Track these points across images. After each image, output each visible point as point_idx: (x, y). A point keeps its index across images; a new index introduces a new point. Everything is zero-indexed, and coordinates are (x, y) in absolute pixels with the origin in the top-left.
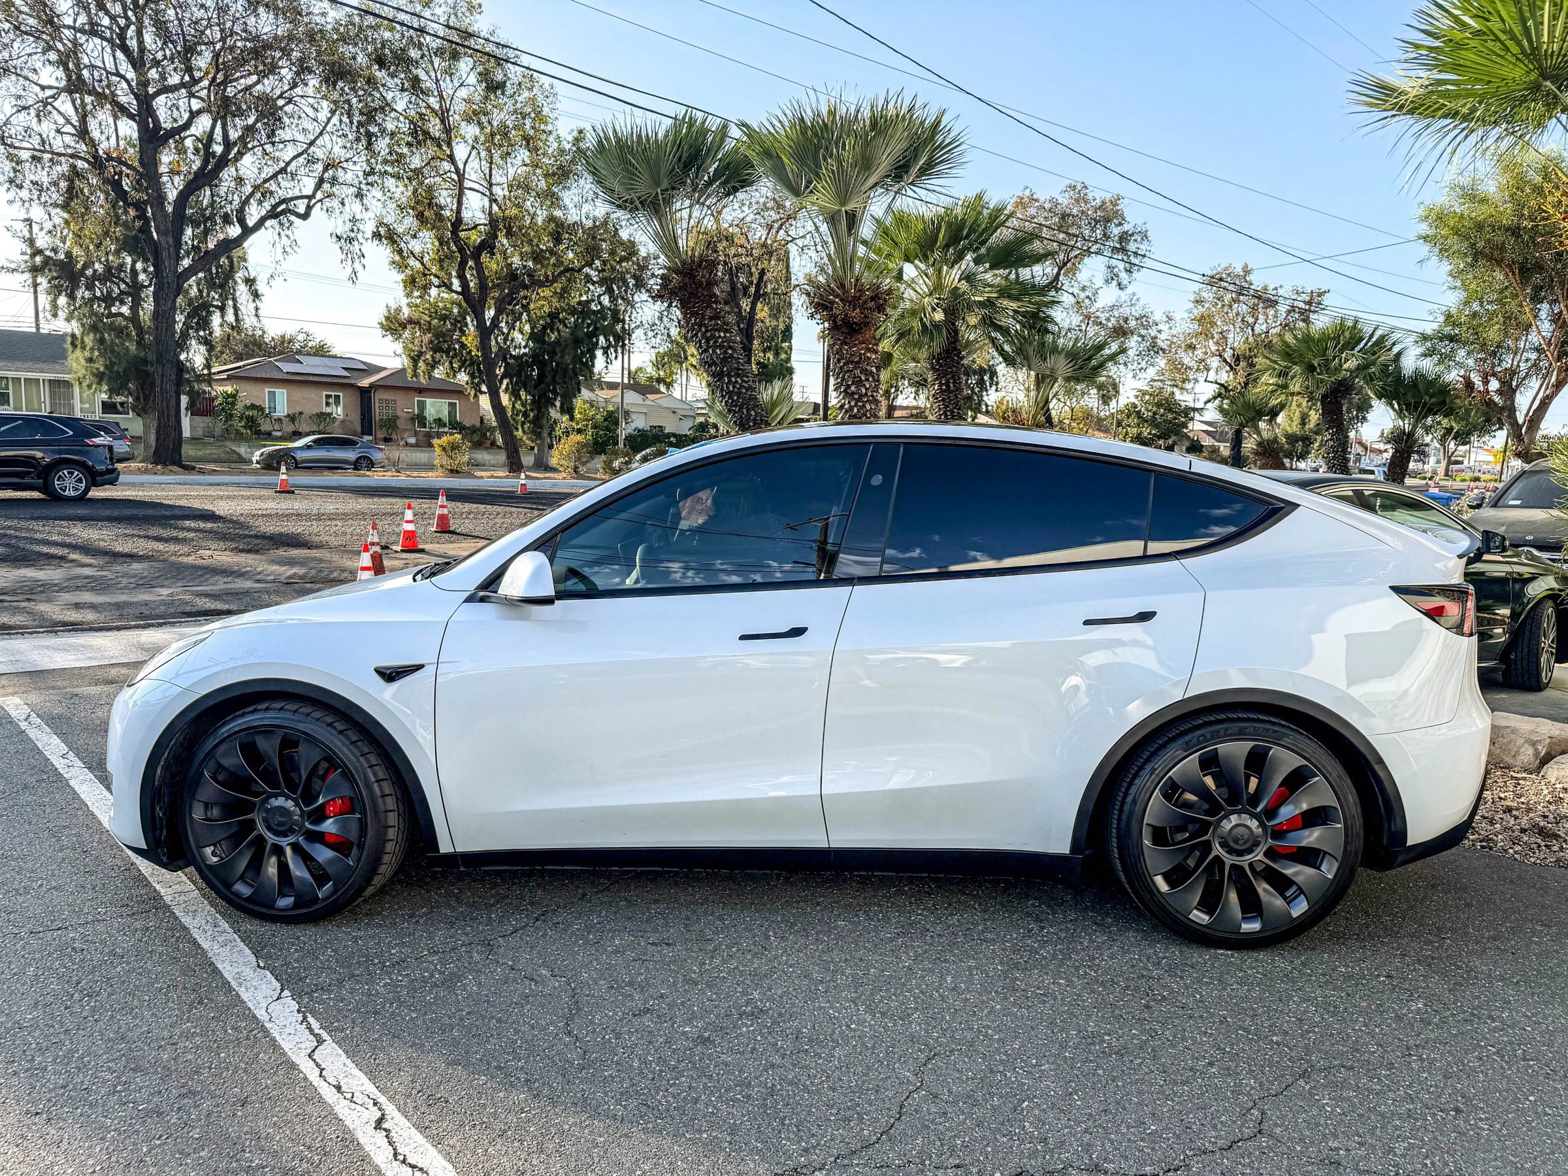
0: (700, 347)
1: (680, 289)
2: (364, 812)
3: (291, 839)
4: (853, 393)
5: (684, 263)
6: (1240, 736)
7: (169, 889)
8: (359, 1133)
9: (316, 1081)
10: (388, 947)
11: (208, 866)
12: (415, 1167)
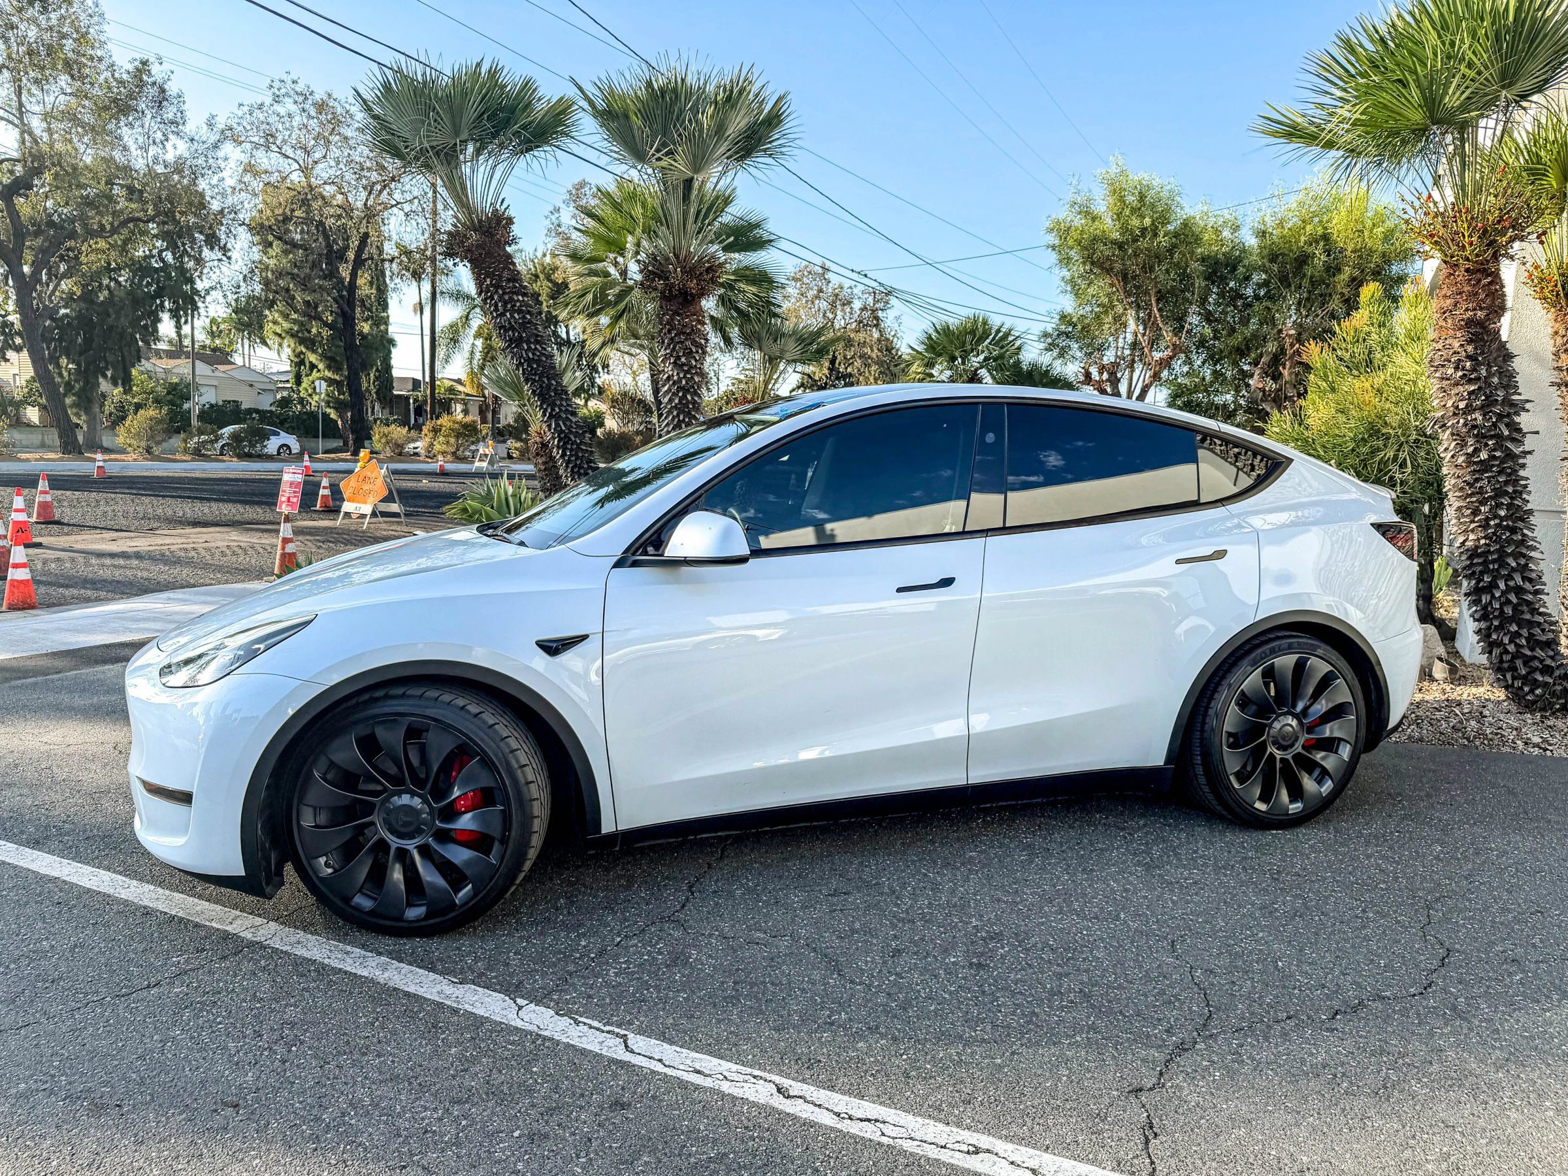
2: (506, 802)
3: (418, 841)
6: (1290, 650)
7: (234, 926)
8: (776, 1105)
9: (669, 1071)
10: (572, 940)
11: (322, 880)
12: (869, 1120)
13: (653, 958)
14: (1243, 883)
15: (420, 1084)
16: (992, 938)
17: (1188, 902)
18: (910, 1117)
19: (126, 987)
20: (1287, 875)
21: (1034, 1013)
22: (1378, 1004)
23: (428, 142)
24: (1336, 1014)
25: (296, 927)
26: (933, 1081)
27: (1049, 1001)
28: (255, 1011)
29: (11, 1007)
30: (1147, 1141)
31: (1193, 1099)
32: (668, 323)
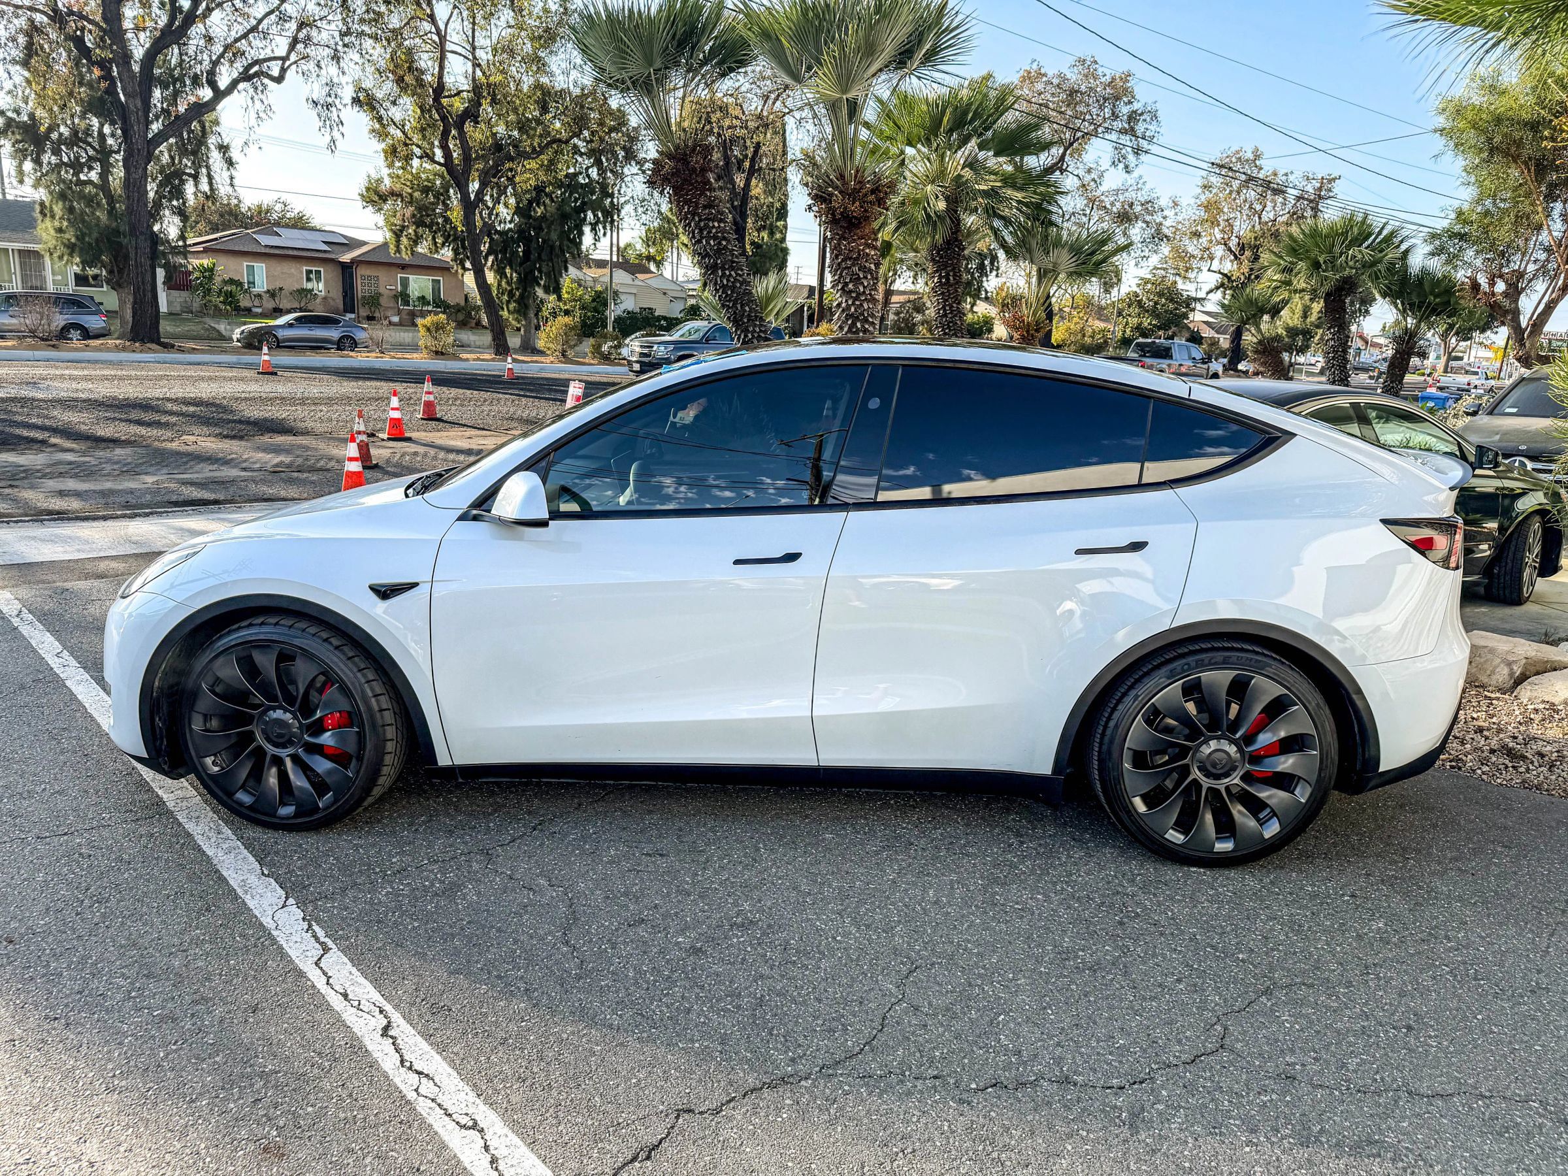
0: (694, 237)
1: (673, 174)
2: (361, 725)
3: (290, 750)
4: (851, 291)
5: (677, 147)
6: (1225, 664)
8: (367, 1040)
9: (324, 989)
10: (389, 855)
11: (212, 777)
12: (422, 1074)
13: (432, 885)
14: (1077, 921)
16: (742, 926)
17: (987, 929)
18: (457, 1080)
21: (689, 1009)
22: (1053, 1087)
24: (993, 1086)
26: (518, 1052)
27: (718, 1000)
30: (630, 1162)
31: (729, 1134)
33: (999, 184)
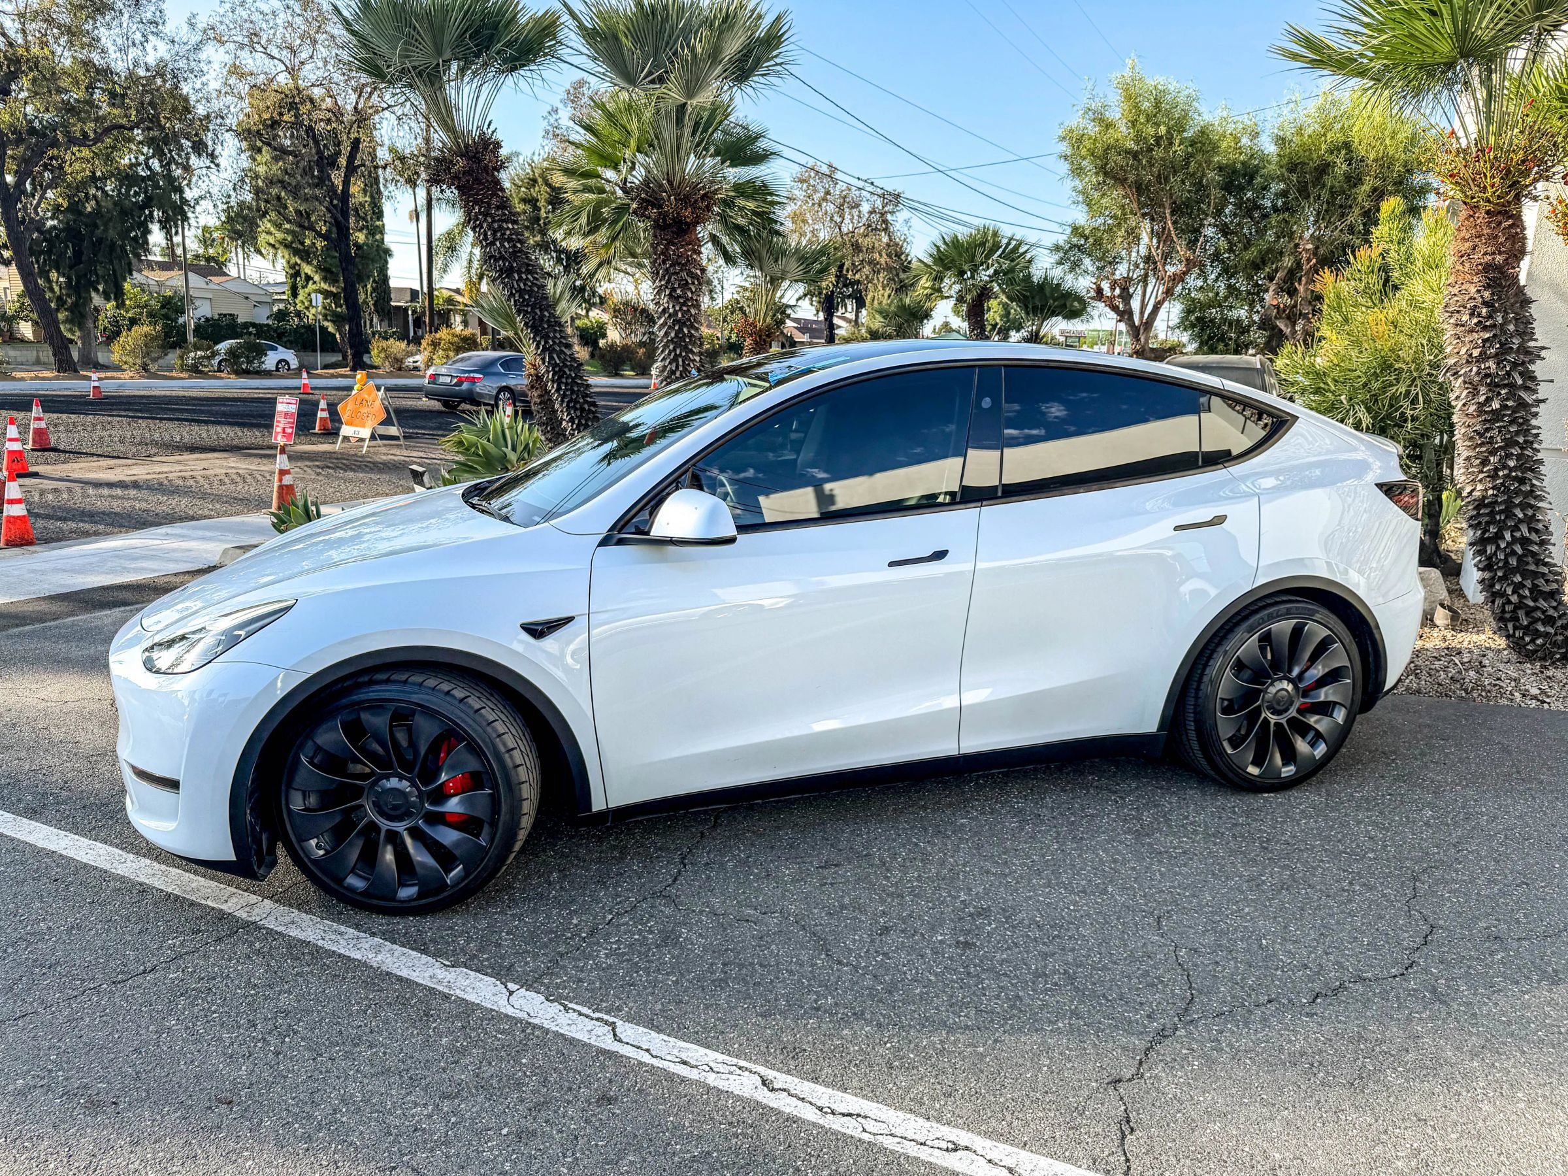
0: (486, 239)
1: (464, 173)
2: (495, 787)
3: (409, 823)
4: (679, 297)
5: (467, 145)
7: (230, 904)
8: (760, 1099)
9: (656, 1062)
10: (564, 918)
11: (315, 862)
12: (850, 1115)
13: (644, 937)
14: (1232, 853)
15: (411, 1078)
16: (980, 914)
17: (1176, 874)
18: (892, 1111)
19: (123, 972)
20: (1276, 843)
21: (1018, 996)
22: (1358, 986)
23: (410, 62)
24: (1317, 997)
25: (290, 906)
26: (915, 1072)
27: (1033, 983)
28: (250, 998)
29: (10, 995)
30: (1123, 1137)
31: (1171, 1091)
32: (662, 253)
33: (732, 194)
